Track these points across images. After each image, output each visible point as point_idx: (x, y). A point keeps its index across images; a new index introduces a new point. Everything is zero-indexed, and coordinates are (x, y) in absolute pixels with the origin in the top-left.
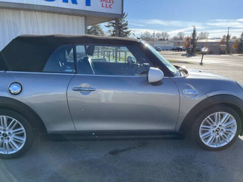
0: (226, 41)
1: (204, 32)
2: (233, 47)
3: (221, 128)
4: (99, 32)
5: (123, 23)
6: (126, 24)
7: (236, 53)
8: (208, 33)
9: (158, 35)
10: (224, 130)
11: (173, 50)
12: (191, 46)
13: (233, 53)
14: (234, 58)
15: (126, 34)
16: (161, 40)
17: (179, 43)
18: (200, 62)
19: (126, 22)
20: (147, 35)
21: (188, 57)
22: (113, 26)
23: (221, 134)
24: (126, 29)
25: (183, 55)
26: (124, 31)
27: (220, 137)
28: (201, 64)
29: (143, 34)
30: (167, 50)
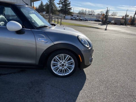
0: (125, 18)
1: (115, 12)
2: (129, 21)
3: (65, 64)
4: (54, 7)
5: (68, 3)
6: (69, 4)
7: (130, 25)
8: (117, 13)
9: (89, 12)
10: (67, 65)
11: (95, 21)
12: (105, 19)
13: (128, 25)
14: (128, 28)
15: (69, 9)
16: (90, 15)
17: (99, 17)
18: (105, 28)
19: (69, 2)
20: (82, 11)
21: (101, 25)
22: (62, 4)
23: (65, 67)
24: (69, 6)
25: (99, 24)
26: (68, 7)
27: (65, 69)
28: (106, 29)
29: (80, 10)
30: (92, 21)
